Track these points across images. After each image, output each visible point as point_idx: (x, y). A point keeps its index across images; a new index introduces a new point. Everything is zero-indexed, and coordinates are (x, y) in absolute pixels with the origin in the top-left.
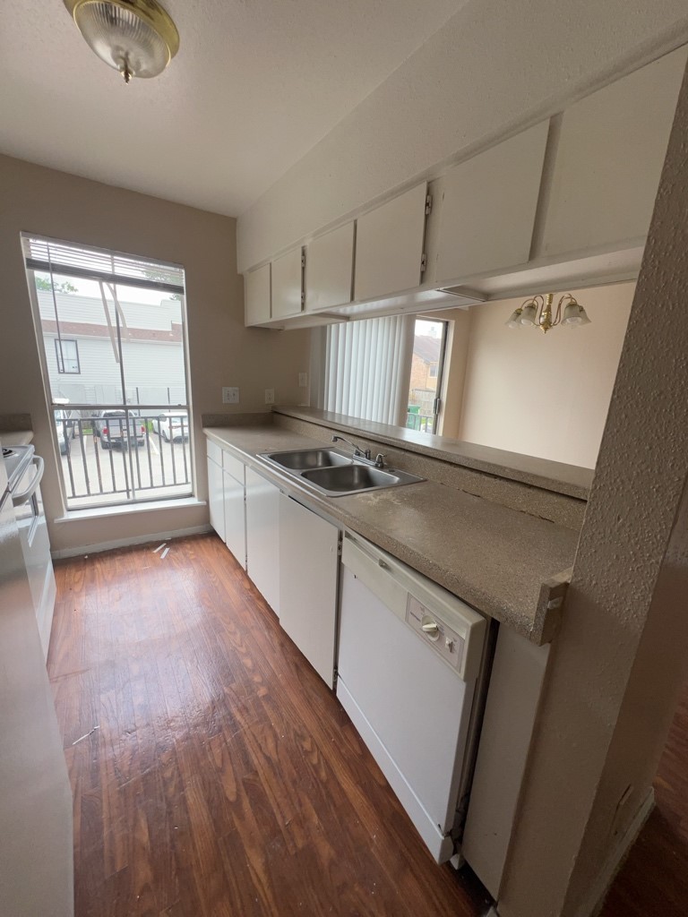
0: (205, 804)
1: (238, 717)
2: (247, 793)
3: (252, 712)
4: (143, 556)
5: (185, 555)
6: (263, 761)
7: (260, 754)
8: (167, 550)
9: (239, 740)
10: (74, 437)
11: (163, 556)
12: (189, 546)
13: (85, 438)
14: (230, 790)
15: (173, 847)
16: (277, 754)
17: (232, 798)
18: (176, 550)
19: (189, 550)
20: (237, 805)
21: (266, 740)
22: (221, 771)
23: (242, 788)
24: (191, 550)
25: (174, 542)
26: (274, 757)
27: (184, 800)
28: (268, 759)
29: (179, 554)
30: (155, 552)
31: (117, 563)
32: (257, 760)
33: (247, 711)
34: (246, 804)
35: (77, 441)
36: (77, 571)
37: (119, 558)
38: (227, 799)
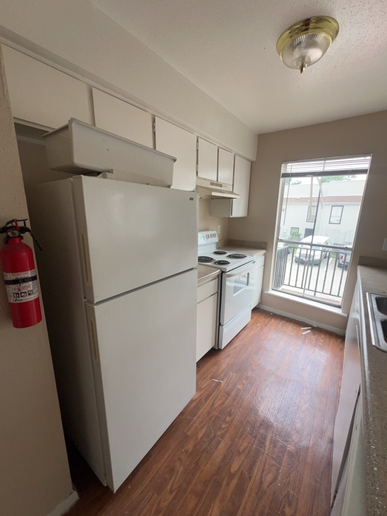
0: (223, 456)
1: (267, 443)
2: (239, 479)
3: (276, 450)
4: (295, 328)
5: (317, 340)
6: (258, 478)
7: (260, 472)
8: (309, 331)
9: (258, 453)
10: (325, 258)
11: (304, 333)
12: (323, 336)
13: (331, 259)
14: (235, 467)
15: (202, 452)
16: (268, 487)
17: (232, 471)
18: (314, 334)
19: (322, 338)
20: (231, 476)
21: (269, 472)
22: (239, 453)
23: (239, 473)
24: (322, 339)
25: (316, 330)
26: (265, 485)
27: (219, 443)
28: (261, 483)
29: (314, 337)
30: (302, 329)
31: (281, 324)
32: (256, 472)
33: (275, 446)
34: (234, 482)
35: (327, 259)
36: (264, 318)
37: (284, 322)
38: (230, 467)
